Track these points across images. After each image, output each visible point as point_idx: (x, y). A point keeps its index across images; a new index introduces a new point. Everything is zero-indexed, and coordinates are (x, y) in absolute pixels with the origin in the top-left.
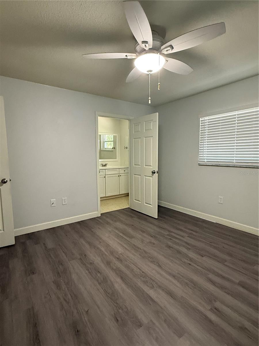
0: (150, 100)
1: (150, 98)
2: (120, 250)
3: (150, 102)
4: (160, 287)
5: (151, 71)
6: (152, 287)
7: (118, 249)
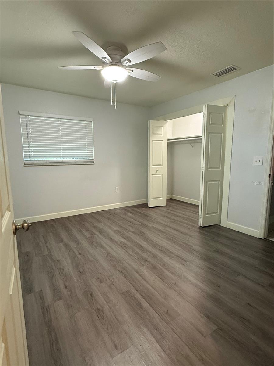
0: (115, 106)
1: (115, 104)
2: (145, 271)
3: (116, 108)
4: (116, 242)
5: (116, 81)
6: (121, 242)
7: (147, 272)
